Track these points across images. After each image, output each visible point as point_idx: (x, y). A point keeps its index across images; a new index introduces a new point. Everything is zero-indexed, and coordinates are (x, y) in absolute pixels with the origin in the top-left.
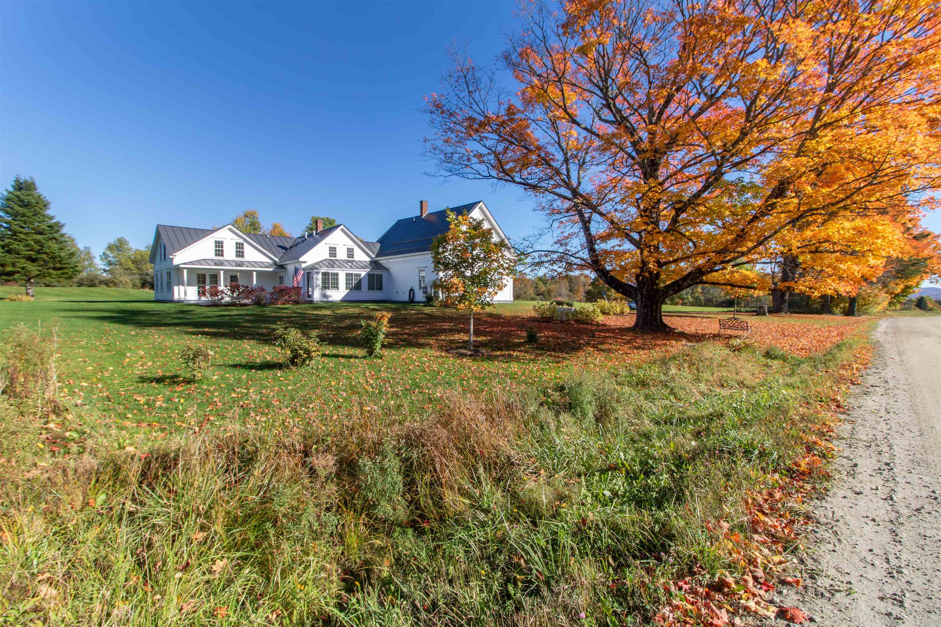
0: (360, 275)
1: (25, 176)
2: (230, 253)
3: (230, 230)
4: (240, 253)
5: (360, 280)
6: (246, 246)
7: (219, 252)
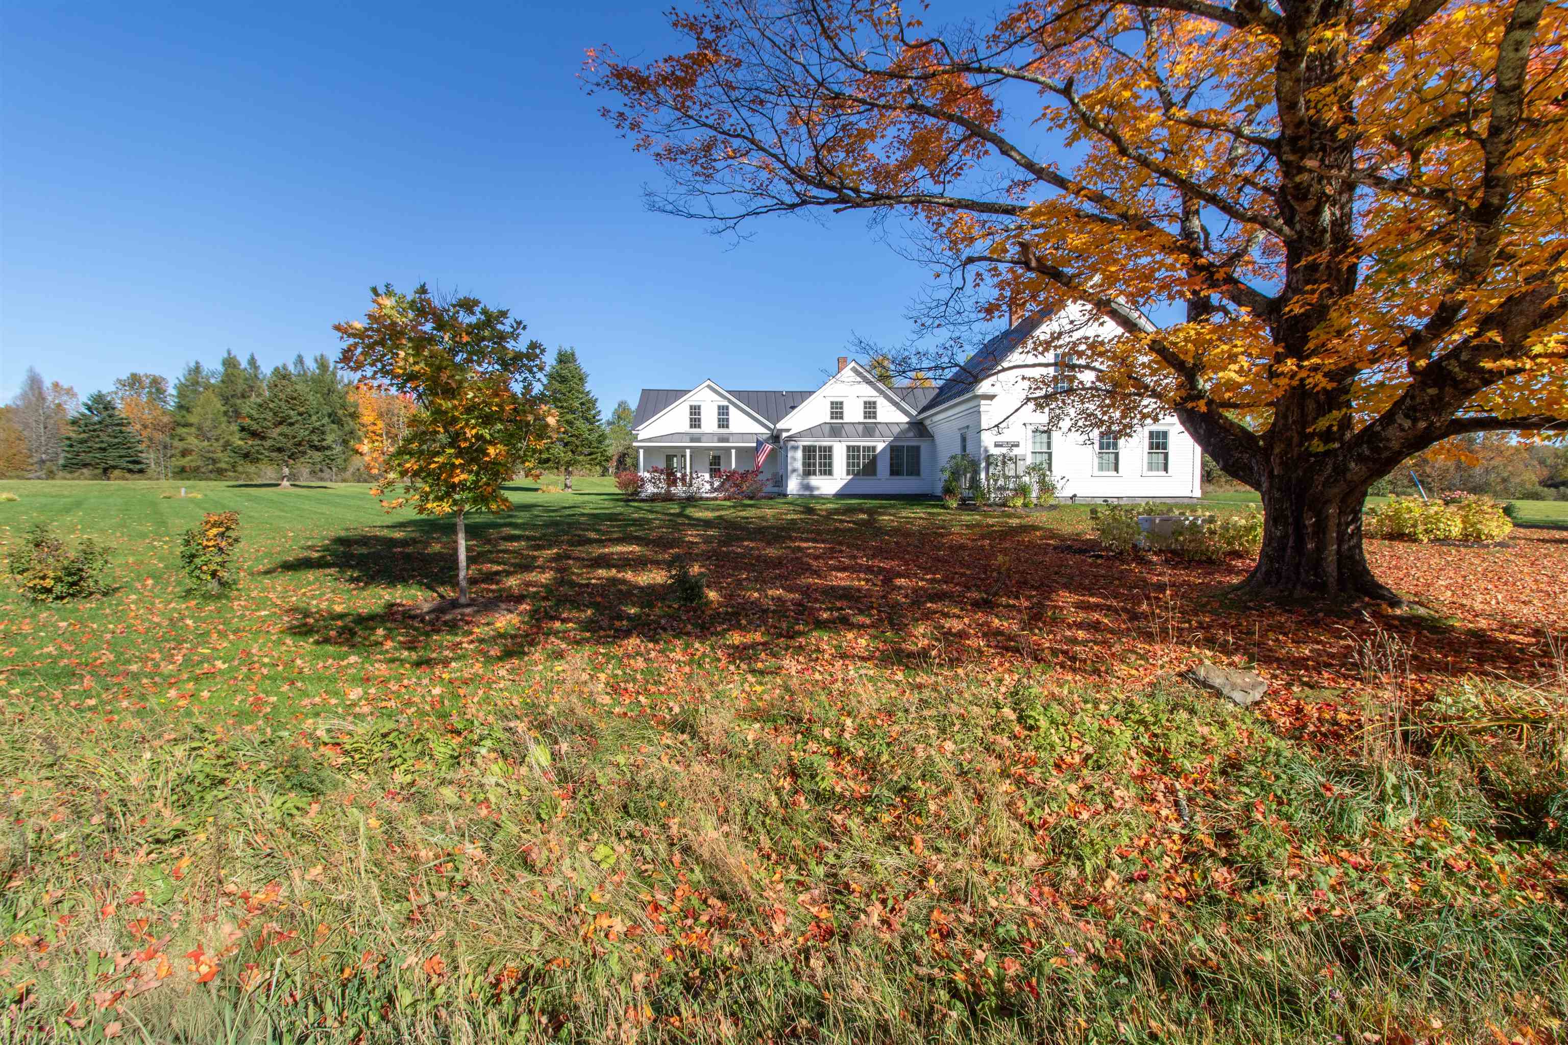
0: (874, 448)
1: (567, 347)
2: (709, 424)
3: (709, 387)
4: (723, 422)
5: (875, 457)
6: (731, 408)
7: (695, 422)
